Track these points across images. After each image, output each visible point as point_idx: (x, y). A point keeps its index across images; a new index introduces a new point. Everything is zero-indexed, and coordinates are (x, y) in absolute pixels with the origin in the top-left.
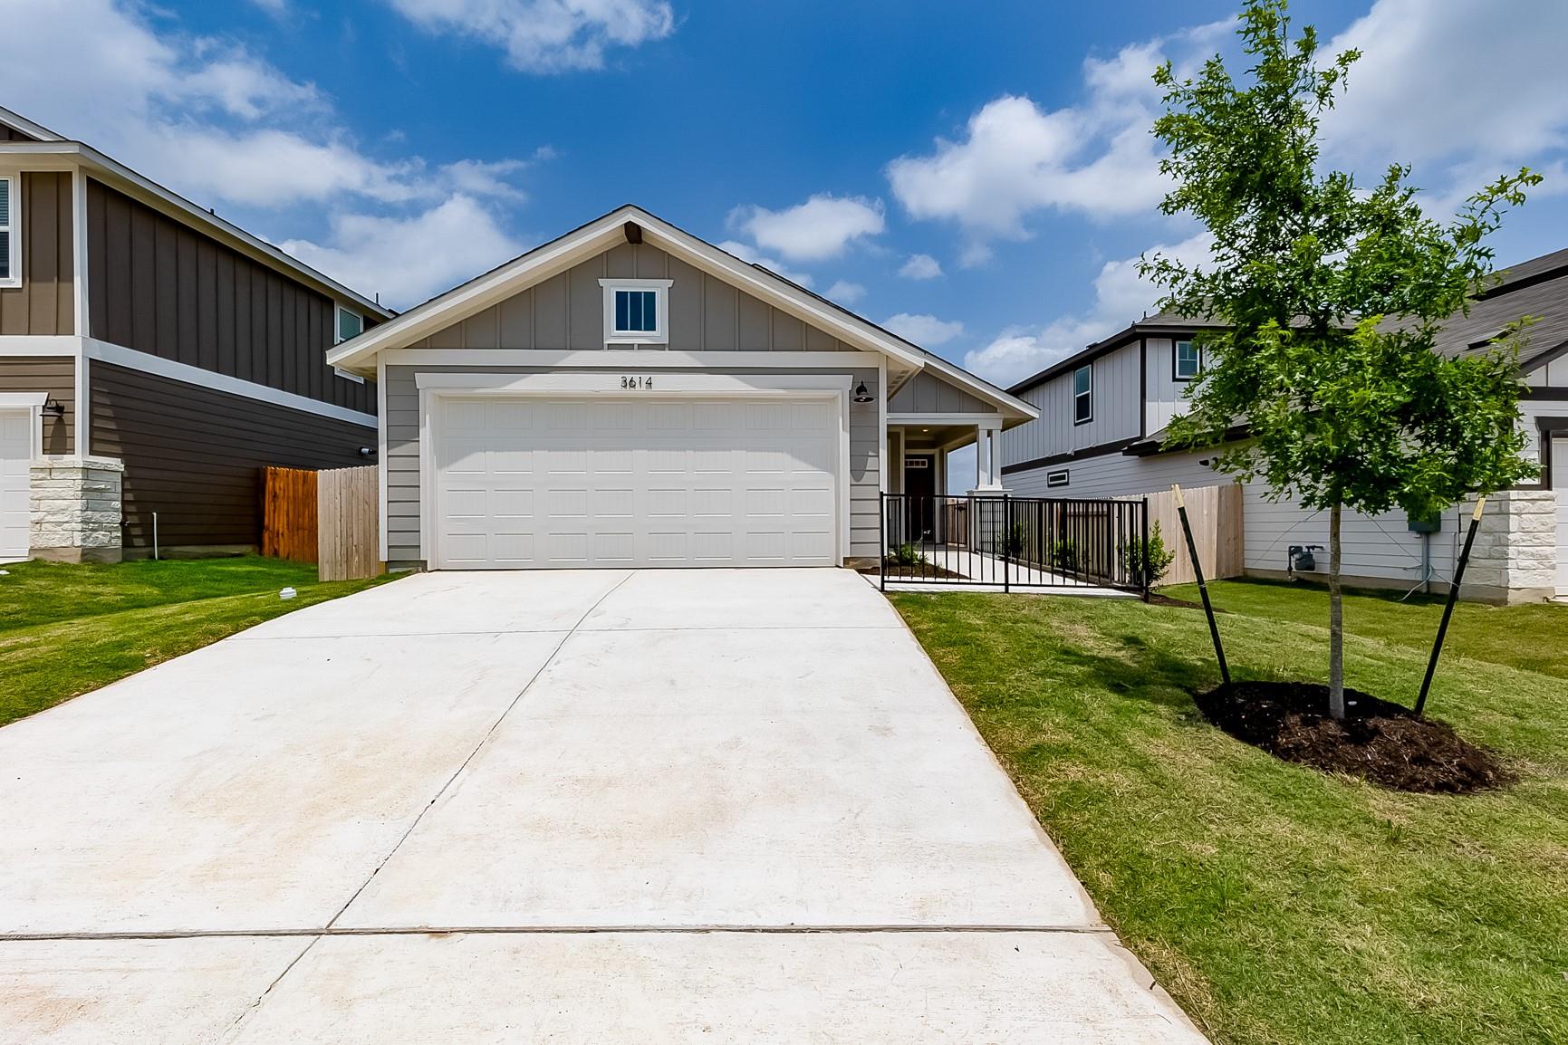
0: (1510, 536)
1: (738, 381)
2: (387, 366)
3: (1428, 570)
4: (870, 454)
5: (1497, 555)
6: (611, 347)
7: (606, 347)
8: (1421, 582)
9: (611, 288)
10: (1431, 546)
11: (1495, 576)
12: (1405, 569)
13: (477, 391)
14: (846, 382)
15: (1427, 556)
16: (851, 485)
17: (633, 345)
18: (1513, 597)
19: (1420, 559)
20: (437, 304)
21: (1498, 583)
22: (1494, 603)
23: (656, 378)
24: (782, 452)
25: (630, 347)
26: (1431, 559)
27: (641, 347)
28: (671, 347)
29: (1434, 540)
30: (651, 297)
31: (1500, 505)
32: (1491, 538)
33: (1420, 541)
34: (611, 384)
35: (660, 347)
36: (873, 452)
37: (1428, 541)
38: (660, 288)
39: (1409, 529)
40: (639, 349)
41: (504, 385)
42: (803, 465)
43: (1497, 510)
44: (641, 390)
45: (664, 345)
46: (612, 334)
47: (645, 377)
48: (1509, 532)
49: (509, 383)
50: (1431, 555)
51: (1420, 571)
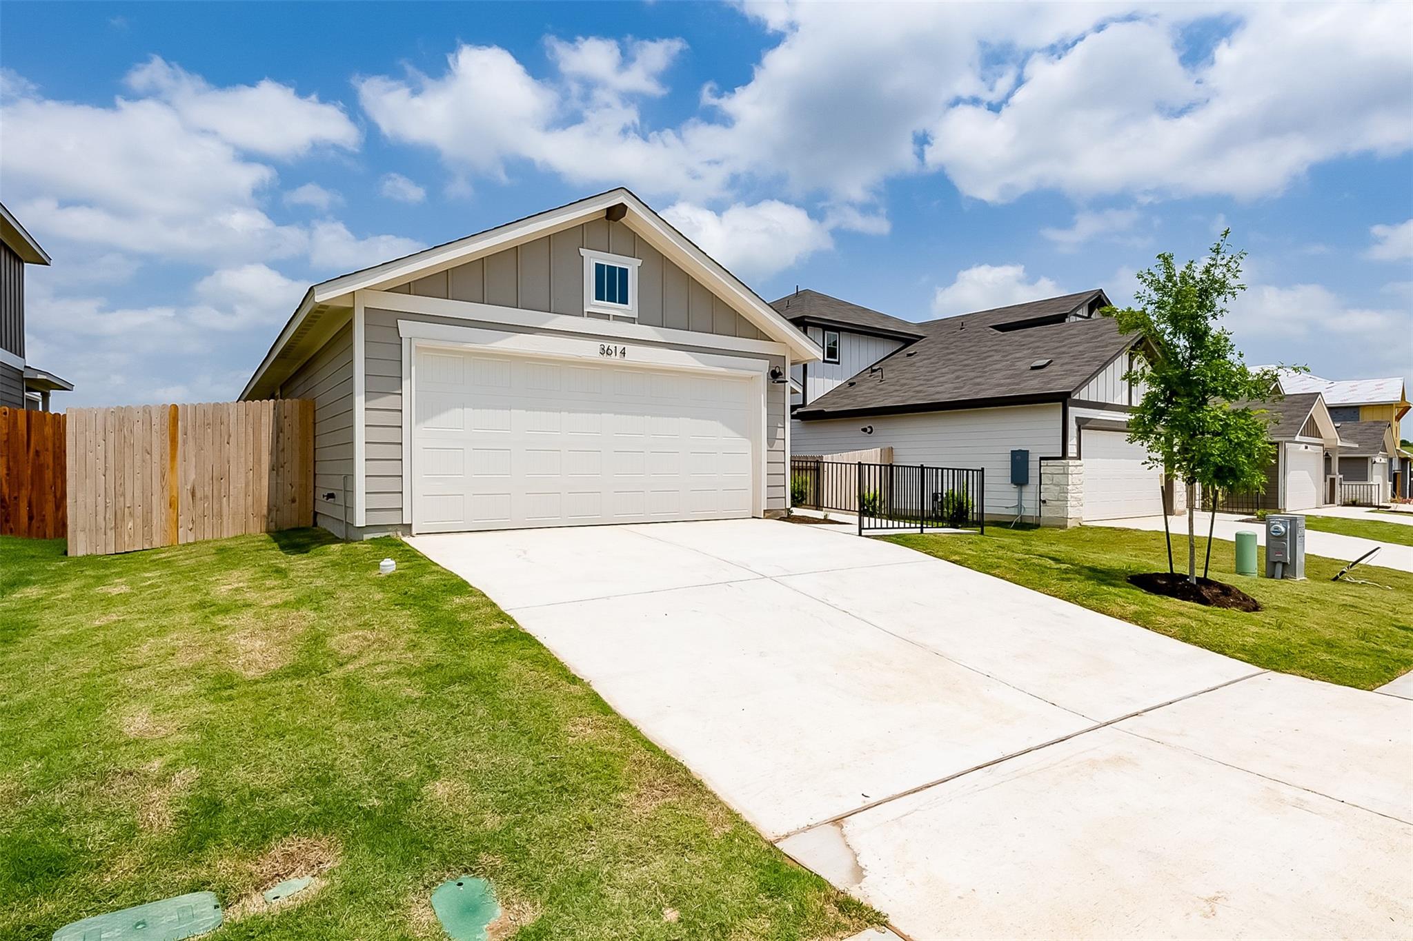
0: (1069, 487)
1: (690, 357)
2: (365, 308)
3: (1021, 508)
4: (779, 425)
5: (1062, 499)
6: (591, 314)
7: (585, 314)
8: (1018, 516)
9: (592, 259)
10: (1023, 494)
11: (1061, 511)
12: (1007, 508)
13: (466, 345)
14: (764, 367)
15: (1020, 500)
16: (768, 451)
17: (609, 315)
18: (1070, 524)
19: (1017, 501)
20: (442, 252)
21: (1062, 515)
22: (1060, 527)
23: (630, 348)
24: (715, 420)
25: (607, 317)
26: (1023, 501)
27: (616, 318)
28: (641, 320)
29: (1025, 489)
30: (624, 272)
31: (1064, 469)
32: (1058, 488)
33: (1017, 490)
34: (590, 350)
35: (632, 320)
36: (781, 424)
37: (1021, 490)
38: (632, 266)
39: (1012, 482)
40: (614, 319)
41: (492, 342)
42: (732, 433)
43: (1062, 472)
44: (615, 359)
45: (634, 318)
46: (592, 303)
47: (620, 347)
48: (1068, 485)
49: (496, 341)
50: (1023, 498)
51: (1017, 509)
